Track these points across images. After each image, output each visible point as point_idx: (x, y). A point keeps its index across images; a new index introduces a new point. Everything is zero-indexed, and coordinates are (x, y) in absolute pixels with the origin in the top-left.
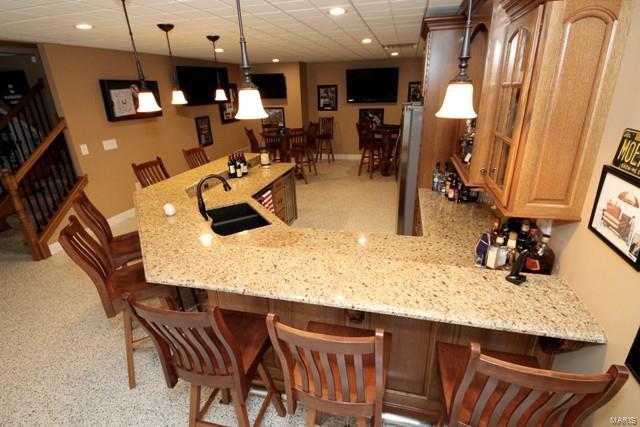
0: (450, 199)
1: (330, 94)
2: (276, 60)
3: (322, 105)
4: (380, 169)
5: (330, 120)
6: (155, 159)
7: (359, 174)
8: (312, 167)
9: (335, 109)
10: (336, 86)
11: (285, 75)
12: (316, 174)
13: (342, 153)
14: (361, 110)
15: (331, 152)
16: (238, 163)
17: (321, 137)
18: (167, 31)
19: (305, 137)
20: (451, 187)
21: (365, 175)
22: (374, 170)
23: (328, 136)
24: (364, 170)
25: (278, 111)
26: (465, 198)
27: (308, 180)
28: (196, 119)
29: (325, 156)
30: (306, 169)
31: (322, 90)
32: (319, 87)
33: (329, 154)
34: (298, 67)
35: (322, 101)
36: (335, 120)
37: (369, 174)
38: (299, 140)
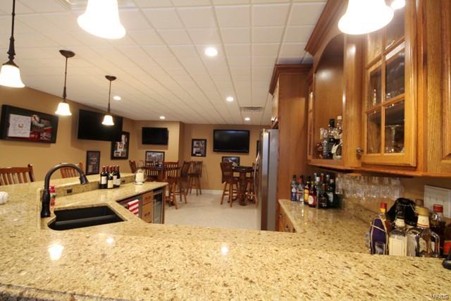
0: (311, 206)
1: (201, 145)
2: (162, 118)
3: (194, 153)
4: (238, 200)
5: (200, 163)
6: (27, 166)
7: (222, 203)
8: (183, 196)
9: (204, 155)
10: (205, 140)
11: (169, 129)
12: (186, 203)
13: (208, 188)
14: (223, 157)
15: (199, 187)
16: (111, 175)
17: (192, 175)
18: (67, 57)
19: (179, 171)
20: (310, 194)
21: (226, 204)
22: (233, 200)
23: (197, 175)
24: (225, 202)
25: (159, 154)
26: (324, 205)
27: (178, 206)
28: (88, 152)
29: (194, 191)
30: (177, 197)
31: (195, 142)
32: (193, 140)
33: (197, 189)
34: (179, 125)
35: (195, 150)
36: (204, 163)
37: (229, 204)
38: (174, 173)
